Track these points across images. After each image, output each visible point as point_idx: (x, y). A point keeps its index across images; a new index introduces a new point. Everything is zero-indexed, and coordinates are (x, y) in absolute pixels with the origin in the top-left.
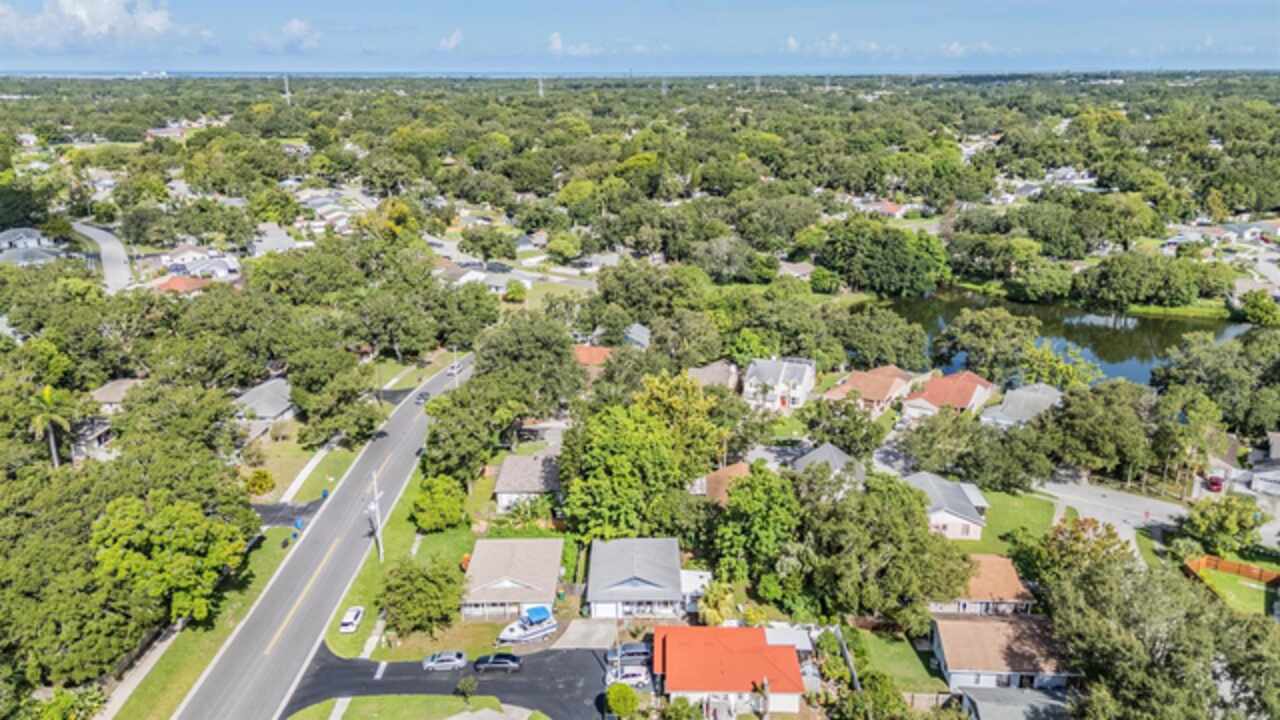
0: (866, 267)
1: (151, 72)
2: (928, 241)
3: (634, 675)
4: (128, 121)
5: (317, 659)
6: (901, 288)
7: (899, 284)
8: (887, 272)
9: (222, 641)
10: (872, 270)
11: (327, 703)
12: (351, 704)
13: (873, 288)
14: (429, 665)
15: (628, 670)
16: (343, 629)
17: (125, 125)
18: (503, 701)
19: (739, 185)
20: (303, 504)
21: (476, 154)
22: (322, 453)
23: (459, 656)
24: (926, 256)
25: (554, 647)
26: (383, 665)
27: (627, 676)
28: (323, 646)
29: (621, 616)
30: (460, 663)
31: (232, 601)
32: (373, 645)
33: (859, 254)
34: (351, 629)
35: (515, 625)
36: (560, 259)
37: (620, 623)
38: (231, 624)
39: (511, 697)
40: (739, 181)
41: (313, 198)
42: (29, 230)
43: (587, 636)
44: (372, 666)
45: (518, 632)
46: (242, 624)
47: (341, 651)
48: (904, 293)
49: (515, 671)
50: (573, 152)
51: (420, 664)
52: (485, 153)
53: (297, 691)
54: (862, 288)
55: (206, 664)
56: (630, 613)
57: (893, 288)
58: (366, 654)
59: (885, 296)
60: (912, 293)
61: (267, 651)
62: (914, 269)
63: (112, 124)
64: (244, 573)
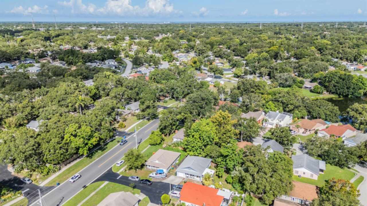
0: (335, 86)
1: (166, 22)
2: (362, 79)
3: (176, 194)
4: (150, 34)
5: (108, 171)
6: (348, 95)
7: (347, 93)
8: (343, 88)
9: (91, 162)
10: (337, 87)
11: (103, 182)
12: (108, 183)
13: (337, 93)
14: (130, 178)
15: (175, 192)
16: (117, 165)
17: (149, 35)
18: (141, 192)
19: (307, 57)
20: (129, 133)
21: (229, 45)
22: (141, 121)
23: (137, 178)
24: (360, 84)
25: (163, 181)
26: (121, 176)
27: (174, 193)
28: (111, 168)
29: (185, 177)
30: (137, 180)
31: (99, 153)
32: (121, 171)
33: (333, 82)
34: (119, 165)
35: (154, 173)
36: (236, 76)
37: (184, 179)
38: (96, 158)
39: (144, 191)
40: (307, 55)
41: (181, 55)
42: (113, 60)
43: (173, 180)
44: (119, 175)
45: (154, 175)
46: (98, 159)
47: (114, 171)
48: (350, 96)
49: (149, 185)
50: (256, 45)
51: (128, 177)
52: (231, 45)
53: (99, 177)
54: (333, 93)
55: (86, 166)
56: (187, 177)
57: (344, 94)
58: (118, 172)
59: (342, 97)
60: (353, 97)
61: (99, 167)
62: (354, 88)
63: (146, 35)
64: (106, 147)
